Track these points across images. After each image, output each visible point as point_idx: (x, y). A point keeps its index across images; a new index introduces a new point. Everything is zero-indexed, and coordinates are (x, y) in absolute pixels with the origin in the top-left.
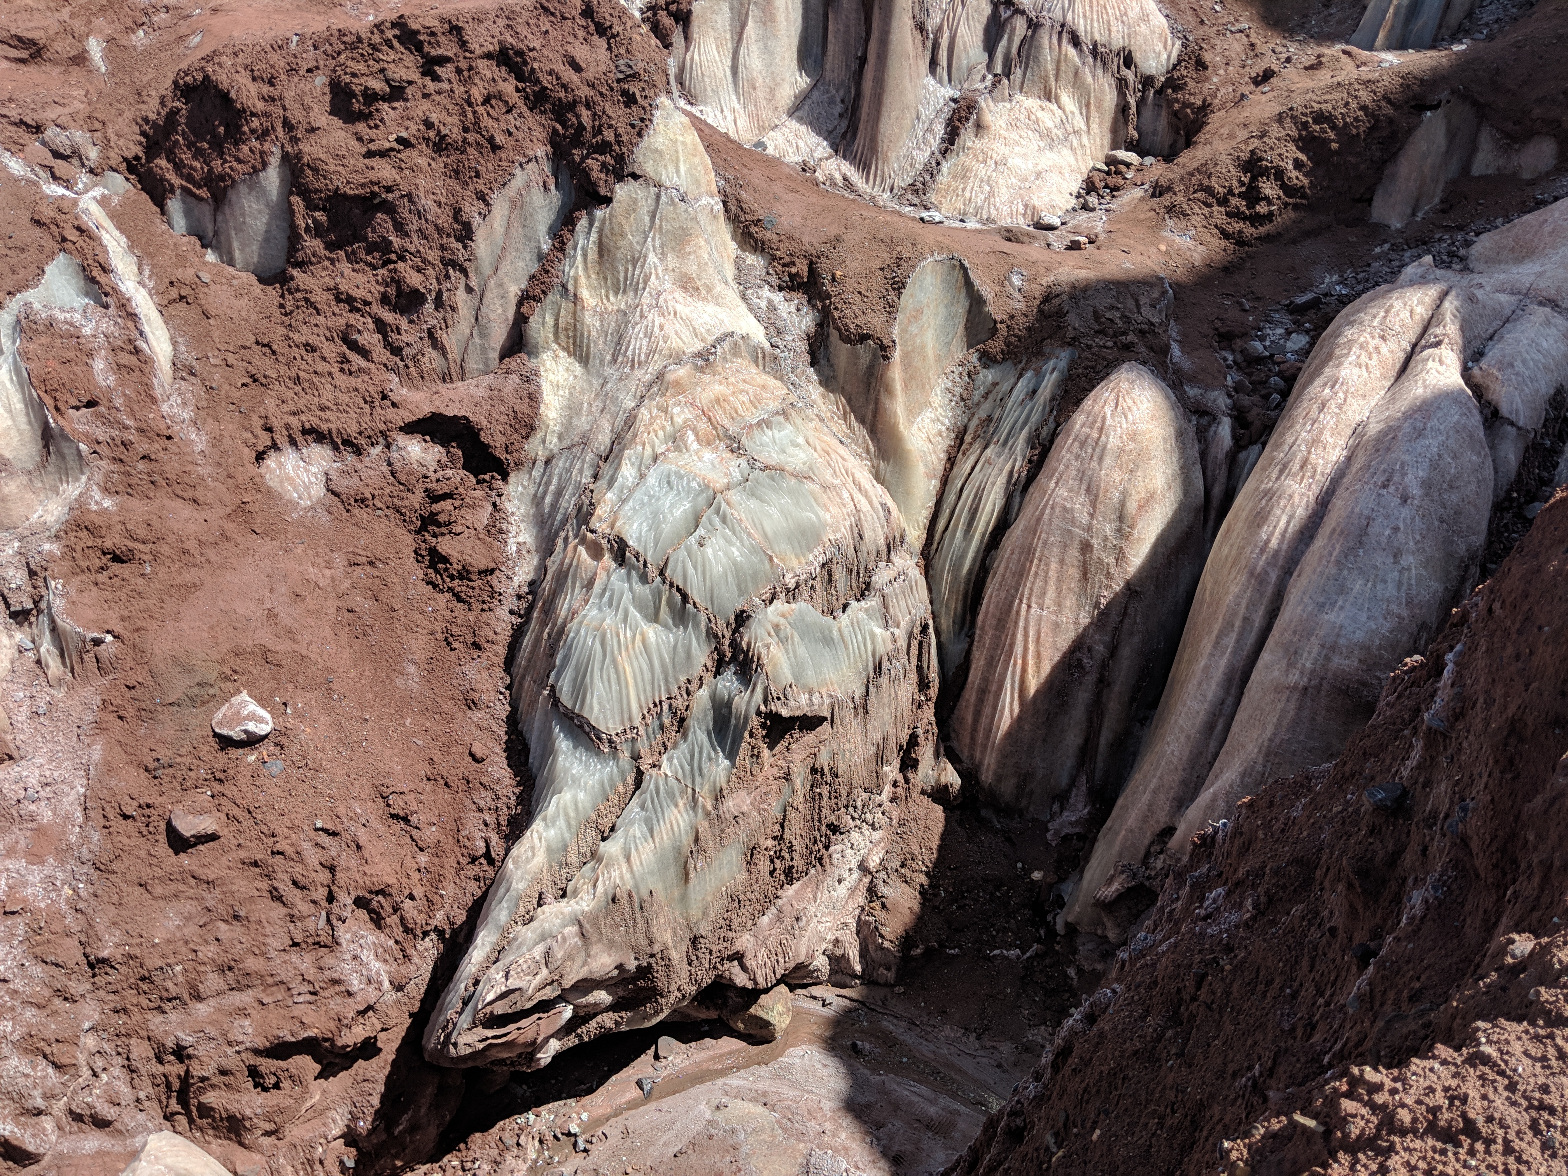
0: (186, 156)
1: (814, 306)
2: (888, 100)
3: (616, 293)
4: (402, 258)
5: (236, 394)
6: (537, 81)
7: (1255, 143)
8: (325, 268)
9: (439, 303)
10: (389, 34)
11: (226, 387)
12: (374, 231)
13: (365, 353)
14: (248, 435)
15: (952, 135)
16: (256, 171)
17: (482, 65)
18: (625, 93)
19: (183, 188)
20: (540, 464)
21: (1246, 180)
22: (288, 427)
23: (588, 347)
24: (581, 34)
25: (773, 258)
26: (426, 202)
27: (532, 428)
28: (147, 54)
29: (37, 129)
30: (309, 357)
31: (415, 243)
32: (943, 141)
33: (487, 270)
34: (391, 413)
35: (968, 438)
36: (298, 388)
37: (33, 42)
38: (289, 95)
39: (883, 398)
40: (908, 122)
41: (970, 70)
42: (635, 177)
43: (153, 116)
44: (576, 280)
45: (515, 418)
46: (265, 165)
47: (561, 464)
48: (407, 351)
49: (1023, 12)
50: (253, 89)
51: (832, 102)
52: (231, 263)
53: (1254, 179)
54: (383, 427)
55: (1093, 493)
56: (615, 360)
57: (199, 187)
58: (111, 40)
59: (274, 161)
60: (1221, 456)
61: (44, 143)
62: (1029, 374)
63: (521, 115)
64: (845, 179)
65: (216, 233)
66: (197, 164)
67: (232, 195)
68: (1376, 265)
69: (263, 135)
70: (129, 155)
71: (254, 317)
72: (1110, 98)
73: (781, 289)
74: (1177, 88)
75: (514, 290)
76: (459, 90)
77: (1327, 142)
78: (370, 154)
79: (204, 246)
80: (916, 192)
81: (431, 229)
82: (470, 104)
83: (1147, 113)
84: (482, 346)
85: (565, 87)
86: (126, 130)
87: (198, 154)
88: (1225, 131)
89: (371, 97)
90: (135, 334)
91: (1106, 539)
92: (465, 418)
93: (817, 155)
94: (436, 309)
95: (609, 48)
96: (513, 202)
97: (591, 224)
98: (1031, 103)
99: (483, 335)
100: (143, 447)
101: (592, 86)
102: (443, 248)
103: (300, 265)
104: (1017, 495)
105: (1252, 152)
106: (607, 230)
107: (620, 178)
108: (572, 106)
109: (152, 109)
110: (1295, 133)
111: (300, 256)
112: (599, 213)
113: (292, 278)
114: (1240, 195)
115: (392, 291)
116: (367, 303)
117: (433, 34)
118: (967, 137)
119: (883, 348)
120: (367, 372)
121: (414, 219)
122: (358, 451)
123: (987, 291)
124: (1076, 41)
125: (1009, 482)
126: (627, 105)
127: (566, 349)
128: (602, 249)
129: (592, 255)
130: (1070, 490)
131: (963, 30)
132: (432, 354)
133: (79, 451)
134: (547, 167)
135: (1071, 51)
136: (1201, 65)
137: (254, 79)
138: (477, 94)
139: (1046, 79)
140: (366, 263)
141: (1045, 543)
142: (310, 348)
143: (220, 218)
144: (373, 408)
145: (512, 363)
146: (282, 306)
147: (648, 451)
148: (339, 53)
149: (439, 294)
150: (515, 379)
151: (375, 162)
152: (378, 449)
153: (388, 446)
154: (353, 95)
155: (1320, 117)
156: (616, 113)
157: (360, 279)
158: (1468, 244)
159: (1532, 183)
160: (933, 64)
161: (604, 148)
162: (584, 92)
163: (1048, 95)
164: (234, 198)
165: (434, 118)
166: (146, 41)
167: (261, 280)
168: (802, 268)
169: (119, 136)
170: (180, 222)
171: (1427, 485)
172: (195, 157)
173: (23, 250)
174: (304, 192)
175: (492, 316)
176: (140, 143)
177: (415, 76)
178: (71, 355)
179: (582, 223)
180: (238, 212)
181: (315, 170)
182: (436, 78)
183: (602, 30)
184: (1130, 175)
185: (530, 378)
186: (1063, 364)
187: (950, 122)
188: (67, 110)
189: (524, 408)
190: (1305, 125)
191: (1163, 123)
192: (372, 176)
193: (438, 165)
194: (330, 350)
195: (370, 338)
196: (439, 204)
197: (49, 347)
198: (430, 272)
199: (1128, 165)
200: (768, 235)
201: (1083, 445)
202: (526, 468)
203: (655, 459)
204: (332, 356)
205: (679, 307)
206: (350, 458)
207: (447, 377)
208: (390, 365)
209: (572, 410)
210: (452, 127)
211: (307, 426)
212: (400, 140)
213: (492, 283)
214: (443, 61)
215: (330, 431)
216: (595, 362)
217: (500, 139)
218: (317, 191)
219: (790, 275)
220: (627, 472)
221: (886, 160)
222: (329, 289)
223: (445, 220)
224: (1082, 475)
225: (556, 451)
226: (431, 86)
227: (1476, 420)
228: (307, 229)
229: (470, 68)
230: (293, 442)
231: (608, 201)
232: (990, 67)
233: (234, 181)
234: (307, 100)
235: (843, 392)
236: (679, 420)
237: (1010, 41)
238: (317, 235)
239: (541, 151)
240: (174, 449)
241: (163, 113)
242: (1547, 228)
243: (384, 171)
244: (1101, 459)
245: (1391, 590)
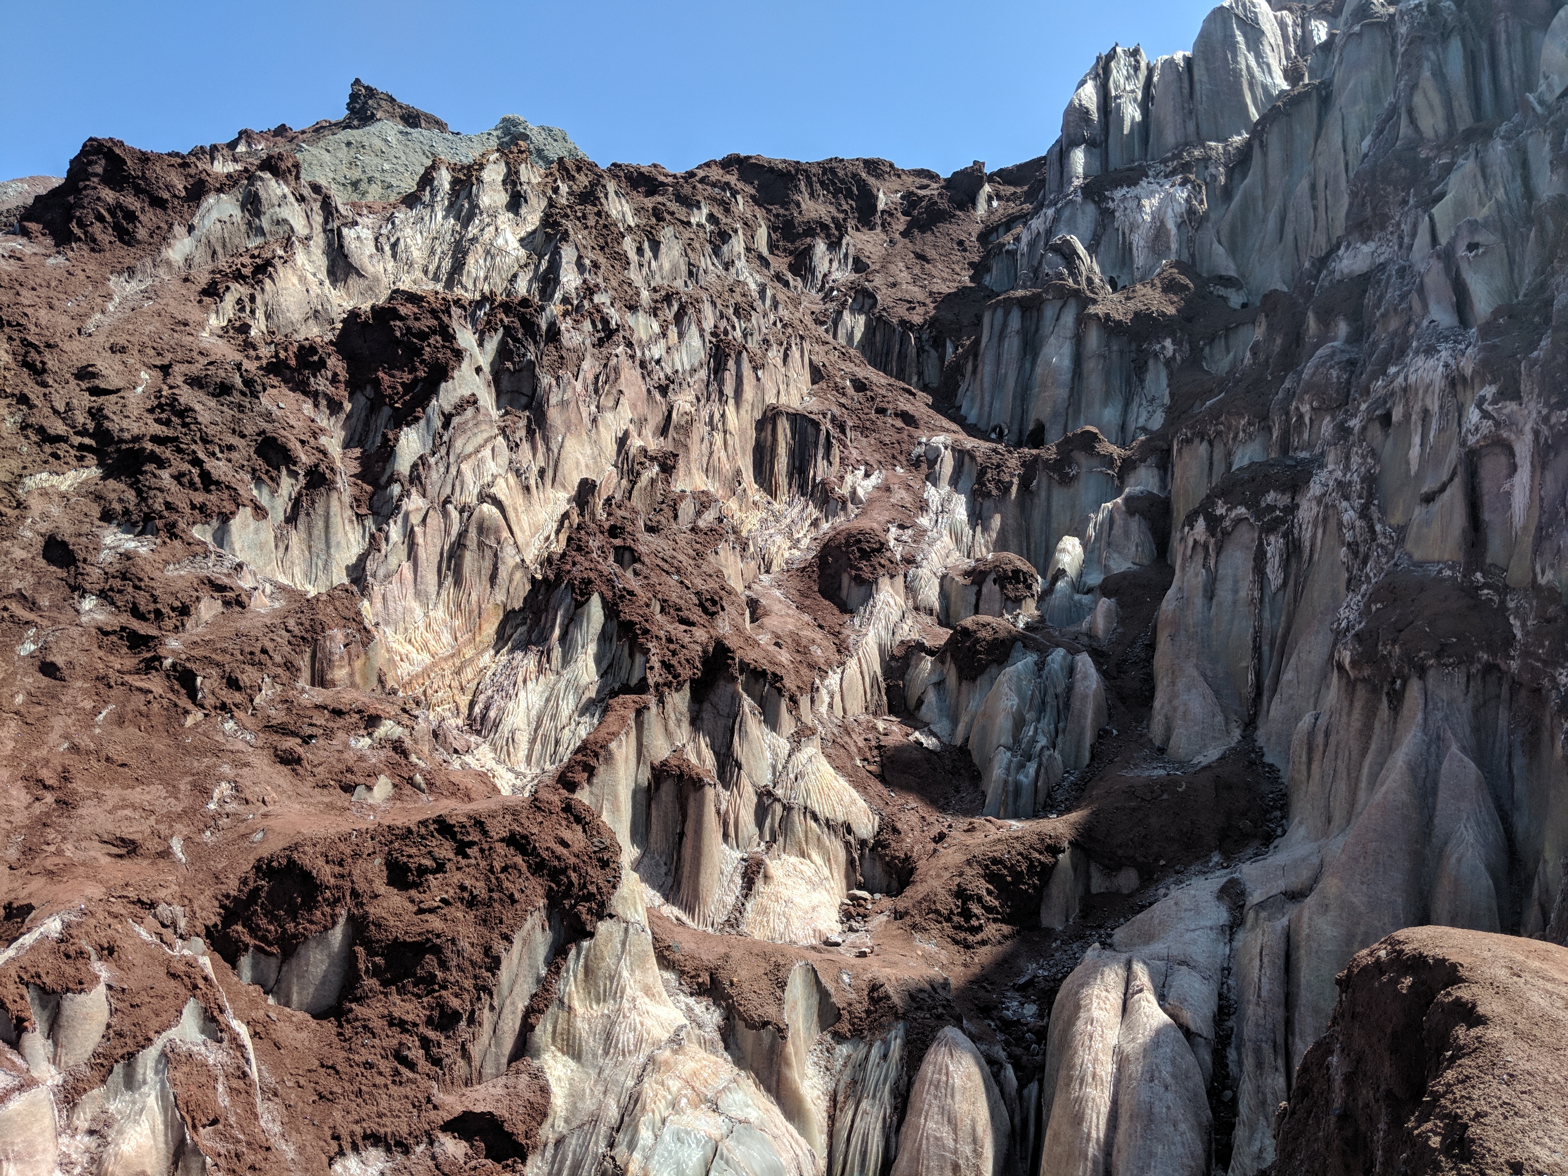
0: (263, 922)
1: (719, 1006)
2: (704, 861)
3: (598, 1003)
4: (445, 988)
5: (309, 1110)
6: (538, 855)
7: (958, 880)
8: (380, 1001)
9: (471, 1021)
10: (432, 828)
11: (301, 1104)
12: (422, 968)
13: (411, 1066)
14: (322, 1143)
15: (749, 883)
16: (326, 929)
17: (498, 845)
18: (600, 860)
19: (256, 947)
20: (551, 1145)
21: (959, 903)
22: (352, 1134)
23: (580, 1045)
24: (564, 823)
25: (682, 973)
26: (464, 944)
27: (545, 1115)
28: (216, 848)
29: (152, 905)
30: (367, 1073)
31: (454, 975)
32: (743, 888)
33: (505, 992)
34: (432, 1115)
35: (841, 1098)
36: (360, 1100)
37: (133, 842)
38: (356, 872)
39: (785, 1071)
40: (716, 876)
41: (750, 839)
42: (611, 916)
43: (233, 893)
44: (570, 994)
45: (532, 1108)
46: (334, 923)
47: (574, 1142)
48: (446, 1061)
49: (779, 800)
50: (327, 869)
51: (657, 865)
52: (288, 1004)
53: (964, 903)
54: (427, 1127)
55: (952, 1122)
56: (606, 1053)
57: (270, 944)
58: (187, 839)
59: (342, 921)
60: (1014, 1093)
61: (155, 916)
62: (878, 1043)
63: (527, 879)
64: (678, 919)
65: (278, 981)
66: (272, 928)
67: (302, 950)
68: (1057, 955)
69: (335, 902)
70: (210, 923)
71: (315, 1045)
72: (842, 855)
73: (692, 995)
74: (884, 847)
75: (521, 1005)
76: (483, 864)
77: (1003, 876)
78: (421, 911)
79: (266, 993)
80: (732, 926)
81: (467, 964)
82: (493, 873)
83: (867, 864)
84: (496, 1054)
85: (559, 858)
86: (207, 904)
87: (273, 918)
88: (933, 872)
89: (422, 871)
90: (242, 1061)
91: (967, 1159)
92: (490, 1113)
93: (657, 904)
94: (468, 1025)
95: (585, 831)
96: (524, 940)
97: (578, 954)
98: (794, 860)
99: (498, 1045)
100: (250, 1157)
101: (577, 856)
102: (476, 977)
103: (359, 1000)
104: (893, 1135)
105: (958, 885)
106: (591, 956)
107: (601, 917)
108: (564, 871)
109: (232, 886)
110: (981, 872)
111: (358, 992)
112: (585, 944)
113: (351, 1010)
114: (959, 914)
115: (436, 1014)
116: (415, 1025)
117: (464, 827)
118: (759, 884)
119: (780, 1030)
120: (414, 1082)
121: (455, 956)
122: (406, 1150)
123: (830, 987)
124: (815, 818)
125: (884, 1127)
126: (602, 868)
127: (561, 1050)
128: (588, 971)
129: (581, 975)
130: (937, 1123)
131: (742, 812)
132: (461, 1063)
133: (204, 1163)
134: (543, 913)
135: (814, 825)
136: (895, 831)
137: (327, 862)
138: (497, 866)
139: (800, 843)
140: (413, 994)
141: (928, 1168)
142: (368, 1065)
143: (284, 969)
144: (420, 1111)
145: (520, 1065)
146: (340, 1034)
147: (658, 1117)
148: (391, 842)
149: (473, 1012)
150: (524, 1078)
151: (427, 916)
152: (422, 1147)
153: (431, 1143)
154: (409, 870)
155: (995, 861)
156: (595, 873)
157: (408, 1006)
158: (1110, 936)
159: (1131, 895)
160: (726, 836)
161: (590, 897)
162: (572, 860)
163: (803, 854)
164: (302, 952)
165: (467, 883)
166: (214, 839)
167: (314, 1017)
168: (705, 978)
169: (202, 909)
170: (247, 972)
171: (1174, 1076)
172: (270, 922)
173: (163, 998)
174: (368, 944)
175: (506, 1028)
176: (219, 914)
177: (451, 855)
178: (203, 1080)
179: (573, 952)
180: (303, 962)
181: (378, 926)
182: (466, 856)
183: (578, 820)
184: (870, 906)
185: (537, 1075)
186: (901, 1033)
187: (744, 875)
188: (169, 891)
189: (538, 1099)
190: (987, 866)
191: (879, 870)
192: (427, 926)
193: (471, 917)
194: (385, 1066)
195: (416, 1053)
196: (472, 945)
197: (188, 1074)
198: (466, 996)
199: (865, 900)
200: (677, 956)
201: (937, 1087)
202: (539, 1152)
203: (664, 1122)
204: (387, 1071)
205: (650, 1009)
206: (399, 1157)
207: (468, 1083)
208: (432, 1074)
209: (575, 1096)
210: (480, 889)
211: (369, 1131)
212: (443, 900)
213: (508, 1002)
214: (471, 844)
215: (386, 1134)
216: (587, 1057)
217: (517, 896)
218: (378, 941)
219: (698, 984)
220: (645, 1135)
221: (705, 904)
222: (383, 1017)
223: (478, 956)
224: (942, 1109)
225: (565, 1132)
226: (463, 862)
227: (1181, 1035)
228: (367, 971)
229: (490, 848)
230: (355, 1148)
231: (591, 935)
232: (761, 837)
233: (306, 938)
234: (370, 875)
235: (752, 1068)
236: (674, 1089)
237: (773, 819)
238: (373, 976)
239: (541, 902)
240: (271, 1157)
241: (246, 890)
242: (1156, 921)
243: (435, 923)
244: (953, 1096)
245: (1180, 1150)
